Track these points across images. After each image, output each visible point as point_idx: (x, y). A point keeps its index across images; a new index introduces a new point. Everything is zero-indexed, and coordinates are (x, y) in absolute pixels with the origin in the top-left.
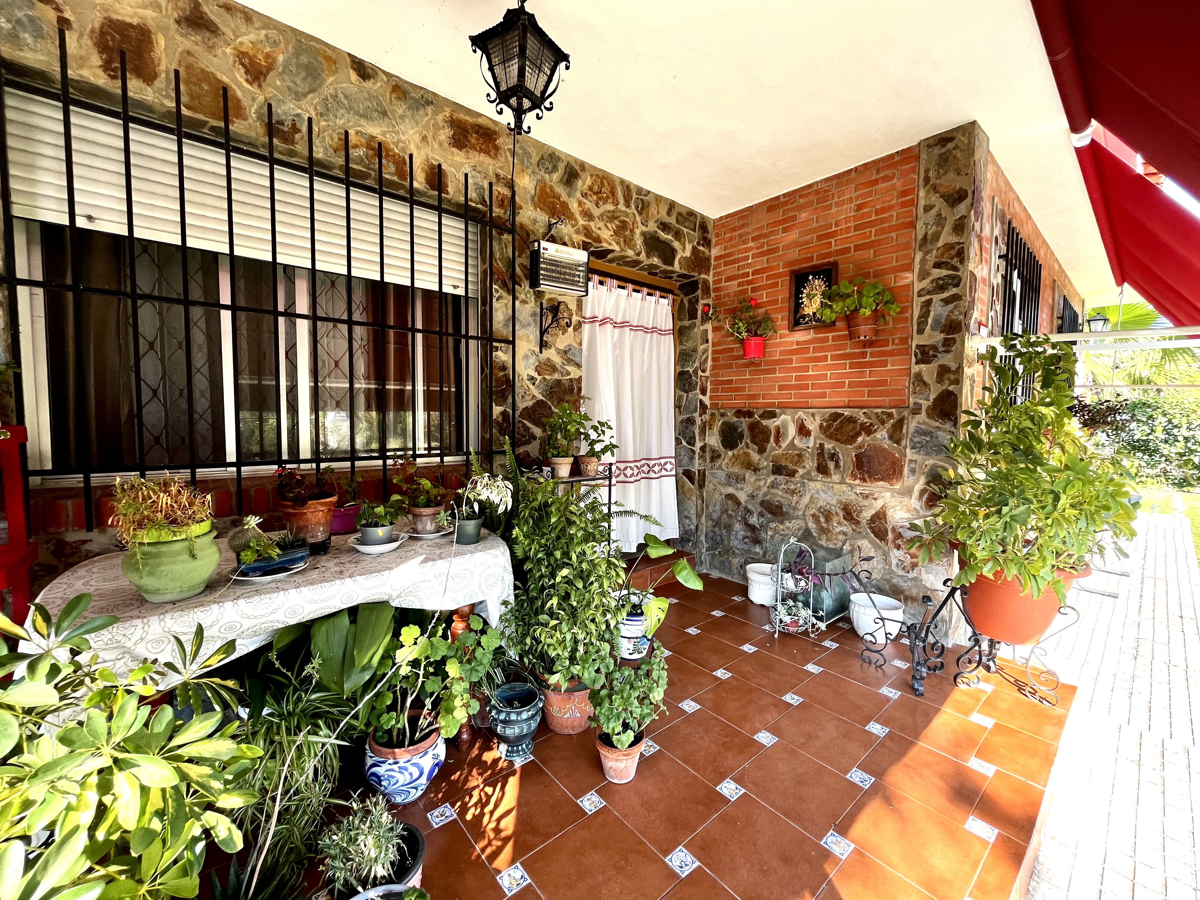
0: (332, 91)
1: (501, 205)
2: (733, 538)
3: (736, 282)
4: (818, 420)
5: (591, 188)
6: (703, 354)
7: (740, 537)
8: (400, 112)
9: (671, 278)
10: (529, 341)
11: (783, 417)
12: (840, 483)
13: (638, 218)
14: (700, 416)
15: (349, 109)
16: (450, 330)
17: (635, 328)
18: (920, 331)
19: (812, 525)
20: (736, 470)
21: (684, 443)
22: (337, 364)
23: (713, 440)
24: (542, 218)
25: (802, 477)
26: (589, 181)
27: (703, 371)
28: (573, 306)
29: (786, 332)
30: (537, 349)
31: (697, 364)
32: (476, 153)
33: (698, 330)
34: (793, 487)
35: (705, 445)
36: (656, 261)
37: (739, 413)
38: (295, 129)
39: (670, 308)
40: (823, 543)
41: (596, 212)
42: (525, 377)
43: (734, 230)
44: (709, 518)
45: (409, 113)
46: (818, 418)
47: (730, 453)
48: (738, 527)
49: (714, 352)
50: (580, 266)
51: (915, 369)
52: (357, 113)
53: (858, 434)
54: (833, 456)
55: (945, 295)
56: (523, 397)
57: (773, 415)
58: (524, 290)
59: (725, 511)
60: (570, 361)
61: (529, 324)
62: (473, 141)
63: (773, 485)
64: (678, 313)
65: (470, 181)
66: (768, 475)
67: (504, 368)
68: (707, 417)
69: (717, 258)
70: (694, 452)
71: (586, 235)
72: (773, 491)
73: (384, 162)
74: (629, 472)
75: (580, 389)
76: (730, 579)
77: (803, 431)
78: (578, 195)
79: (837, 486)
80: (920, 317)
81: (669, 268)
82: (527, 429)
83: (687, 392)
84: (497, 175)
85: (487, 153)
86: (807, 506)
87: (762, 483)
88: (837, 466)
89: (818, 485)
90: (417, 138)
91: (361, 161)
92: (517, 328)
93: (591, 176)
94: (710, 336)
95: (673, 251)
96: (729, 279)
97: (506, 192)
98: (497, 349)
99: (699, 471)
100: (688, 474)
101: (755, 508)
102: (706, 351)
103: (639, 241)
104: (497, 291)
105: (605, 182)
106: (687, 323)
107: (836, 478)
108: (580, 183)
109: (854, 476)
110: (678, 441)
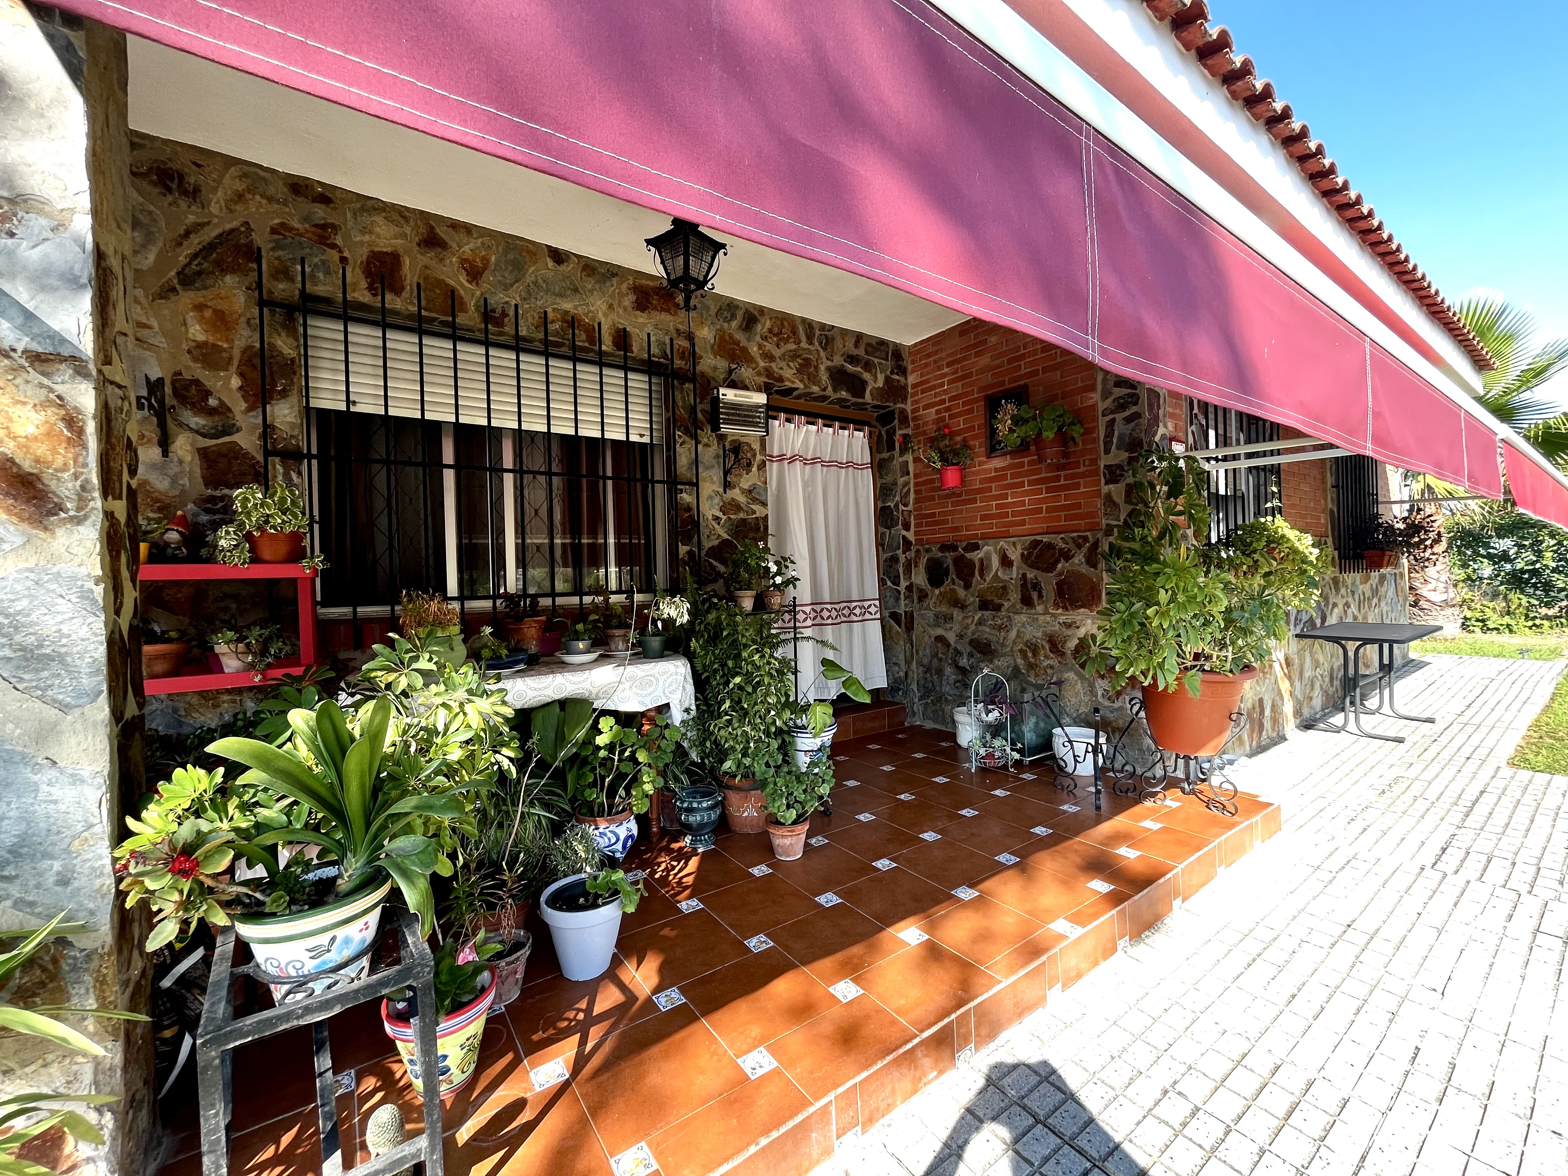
0: (533, 279)
1: (682, 357)
2: (944, 683)
3: (934, 410)
4: (1019, 551)
5: (770, 331)
6: (904, 487)
7: (951, 682)
8: (589, 287)
9: (866, 409)
10: (713, 482)
11: (986, 548)
12: (1044, 614)
13: (822, 354)
14: (904, 553)
15: (547, 291)
16: (638, 476)
17: (827, 464)
18: (1107, 451)
19: (1020, 661)
20: (944, 609)
21: (889, 583)
22: (536, 512)
23: (920, 578)
24: (722, 364)
25: (1007, 610)
26: (768, 324)
27: (906, 505)
28: (756, 446)
29: (984, 459)
30: (721, 490)
31: (897, 498)
32: (657, 313)
33: (898, 461)
34: (1000, 622)
35: (911, 584)
36: (844, 394)
37: (944, 548)
38: (504, 314)
39: (866, 441)
40: (1032, 679)
41: (777, 353)
42: (710, 517)
43: (928, 356)
44: (920, 664)
45: (597, 286)
46: (1019, 547)
47: (937, 592)
48: (949, 670)
49: (916, 484)
50: (760, 407)
51: (1105, 489)
52: (554, 294)
53: (1057, 561)
54: (1036, 586)
55: (1127, 413)
56: (708, 536)
57: (976, 547)
58: (706, 435)
59: (935, 655)
60: (755, 500)
61: (713, 466)
62: (654, 302)
63: (980, 623)
64: (875, 446)
65: (653, 338)
66: (975, 612)
67: (688, 509)
68: (911, 554)
69: (915, 386)
70: (899, 592)
71: (768, 376)
72: (981, 628)
73: (577, 331)
74: (826, 614)
75: (766, 528)
76: (944, 728)
77: (1006, 562)
78: (758, 338)
79: (1041, 618)
80: (1106, 437)
81: (860, 400)
82: (713, 567)
83: (889, 528)
84: (678, 330)
85: (668, 311)
86: (1014, 642)
87: (969, 621)
88: (1040, 596)
89: (1023, 618)
90: (604, 307)
91: (557, 334)
92: (700, 470)
93: (771, 319)
94: (911, 468)
95: (863, 384)
96: (927, 407)
97: (686, 344)
98: (681, 491)
99: (906, 612)
100: (895, 616)
101: (965, 648)
102: (907, 484)
103: (824, 377)
104: (680, 436)
105: (785, 323)
106: (885, 455)
107: (1040, 608)
108: (759, 327)
109: (1056, 606)
110: (882, 583)
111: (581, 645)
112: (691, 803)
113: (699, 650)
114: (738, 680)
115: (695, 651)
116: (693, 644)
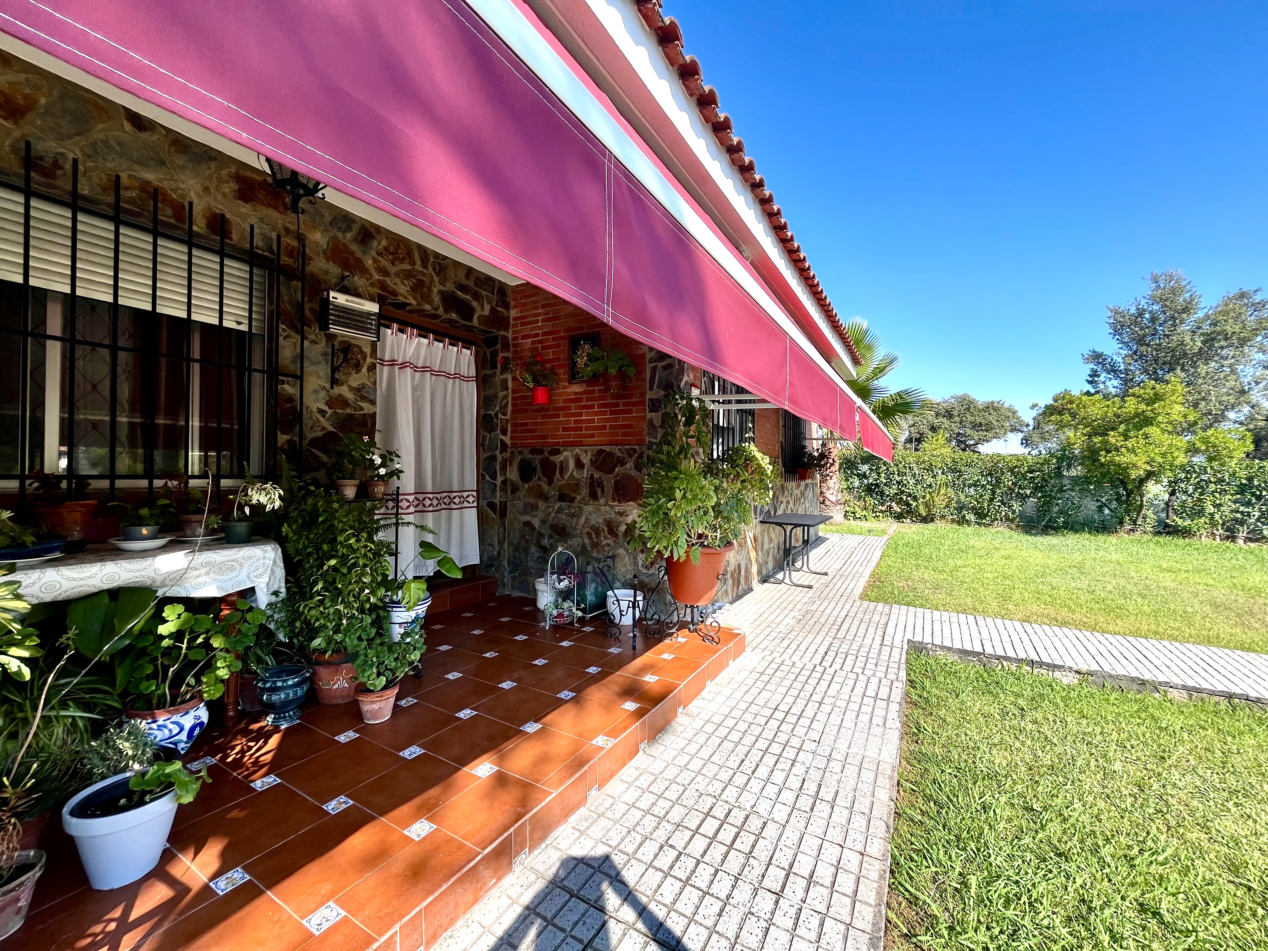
0: (102, 136)
1: (291, 254)
2: (529, 559)
3: (530, 340)
4: (589, 457)
5: (386, 249)
6: (503, 399)
7: (535, 558)
8: (180, 163)
9: (473, 332)
10: (319, 377)
11: (565, 453)
12: (605, 505)
13: (436, 279)
14: (501, 453)
15: (121, 155)
16: (234, 362)
17: (437, 374)
18: (651, 389)
19: (587, 541)
20: (531, 500)
21: (488, 478)
22: (94, 387)
23: (513, 474)
24: (335, 270)
25: (579, 502)
26: (384, 242)
27: (504, 414)
28: (367, 350)
29: (566, 384)
30: (328, 386)
31: (497, 408)
32: (265, 208)
33: (499, 378)
34: (573, 511)
35: (506, 480)
36: (454, 316)
37: (534, 451)
38: (56, 165)
39: (472, 358)
40: (595, 555)
41: (392, 269)
42: (315, 410)
43: (527, 297)
44: (510, 544)
45: (190, 165)
46: (589, 454)
47: (526, 486)
48: (533, 549)
49: (513, 399)
50: (372, 315)
51: (649, 415)
52: (130, 159)
53: (616, 466)
54: (600, 484)
55: (664, 363)
56: (311, 428)
57: (558, 452)
58: (313, 332)
59: (523, 537)
60: (363, 398)
61: (319, 363)
62: (260, 196)
63: (559, 511)
64: (481, 362)
65: (256, 231)
66: (555, 503)
67: (291, 399)
68: (507, 455)
69: (515, 319)
70: (495, 485)
71: (381, 288)
72: (559, 515)
73: (160, 205)
74: (428, 502)
75: (374, 424)
76: (528, 596)
77: (579, 465)
78: (374, 253)
79: (603, 508)
80: (650, 378)
81: (469, 324)
82: (317, 457)
83: (489, 432)
84: (287, 230)
85: (276, 208)
86: (583, 527)
87: (551, 510)
88: (603, 492)
89: (590, 508)
90: (199, 188)
91: (132, 201)
92: (305, 365)
93: (387, 238)
94: (510, 385)
95: (472, 310)
96: (524, 337)
97: (295, 243)
98: (283, 382)
99: (500, 502)
100: (491, 505)
101: (546, 531)
102: (506, 397)
103: (437, 299)
104: (284, 330)
105: (401, 245)
106: (489, 372)
107: (602, 501)
108: (375, 243)
109: (614, 500)
110: (480, 477)
111: (144, 531)
112: (275, 682)
113: (291, 535)
114: (333, 562)
115: (287, 535)
116: (285, 528)
